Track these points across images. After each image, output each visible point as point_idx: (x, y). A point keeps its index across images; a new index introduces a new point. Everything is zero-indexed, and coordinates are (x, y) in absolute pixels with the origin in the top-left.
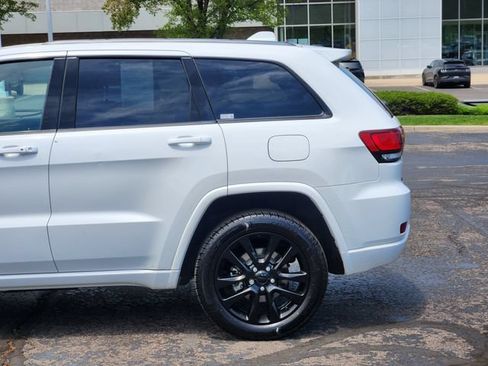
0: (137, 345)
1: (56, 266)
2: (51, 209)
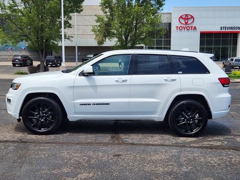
0: (152, 137)
1: (130, 113)
2: (130, 97)
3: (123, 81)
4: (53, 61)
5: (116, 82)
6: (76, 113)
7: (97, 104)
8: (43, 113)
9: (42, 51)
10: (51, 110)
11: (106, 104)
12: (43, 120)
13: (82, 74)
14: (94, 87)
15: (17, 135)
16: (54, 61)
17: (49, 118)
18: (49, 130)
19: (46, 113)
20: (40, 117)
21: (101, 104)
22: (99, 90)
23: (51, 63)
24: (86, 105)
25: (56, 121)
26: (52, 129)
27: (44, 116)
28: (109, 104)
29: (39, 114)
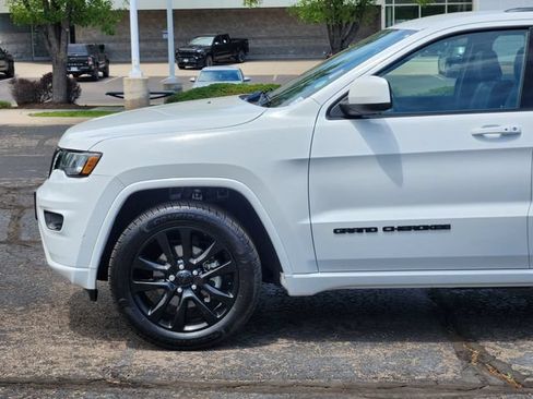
1: (529, 262)
3: (506, 136)
4: (81, 62)
5: (474, 140)
6: (318, 265)
7: (401, 229)
8: (189, 267)
9: (58, 27)
10: (219, 256)
11: (436, 227)
12: (188, 294)
13: (342, 110)
14: (390, 160)
15: (92, 351)
16: (84, 62)
17: (212, 284)
18: (214, 333)
19: (200, 266)
20: (178, 282)
21: (417, 228)
22: (410, 171)
23: (74, 69)
24: (356, 235)
25: (239, 296)
26: (227, 327)
27: (192, 280)
28: (447, 227)
29: (174, 270)
